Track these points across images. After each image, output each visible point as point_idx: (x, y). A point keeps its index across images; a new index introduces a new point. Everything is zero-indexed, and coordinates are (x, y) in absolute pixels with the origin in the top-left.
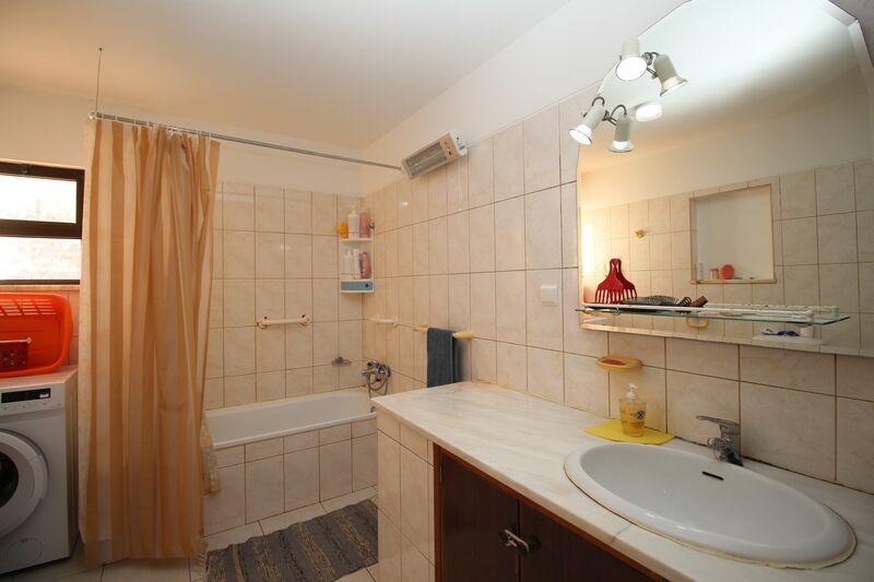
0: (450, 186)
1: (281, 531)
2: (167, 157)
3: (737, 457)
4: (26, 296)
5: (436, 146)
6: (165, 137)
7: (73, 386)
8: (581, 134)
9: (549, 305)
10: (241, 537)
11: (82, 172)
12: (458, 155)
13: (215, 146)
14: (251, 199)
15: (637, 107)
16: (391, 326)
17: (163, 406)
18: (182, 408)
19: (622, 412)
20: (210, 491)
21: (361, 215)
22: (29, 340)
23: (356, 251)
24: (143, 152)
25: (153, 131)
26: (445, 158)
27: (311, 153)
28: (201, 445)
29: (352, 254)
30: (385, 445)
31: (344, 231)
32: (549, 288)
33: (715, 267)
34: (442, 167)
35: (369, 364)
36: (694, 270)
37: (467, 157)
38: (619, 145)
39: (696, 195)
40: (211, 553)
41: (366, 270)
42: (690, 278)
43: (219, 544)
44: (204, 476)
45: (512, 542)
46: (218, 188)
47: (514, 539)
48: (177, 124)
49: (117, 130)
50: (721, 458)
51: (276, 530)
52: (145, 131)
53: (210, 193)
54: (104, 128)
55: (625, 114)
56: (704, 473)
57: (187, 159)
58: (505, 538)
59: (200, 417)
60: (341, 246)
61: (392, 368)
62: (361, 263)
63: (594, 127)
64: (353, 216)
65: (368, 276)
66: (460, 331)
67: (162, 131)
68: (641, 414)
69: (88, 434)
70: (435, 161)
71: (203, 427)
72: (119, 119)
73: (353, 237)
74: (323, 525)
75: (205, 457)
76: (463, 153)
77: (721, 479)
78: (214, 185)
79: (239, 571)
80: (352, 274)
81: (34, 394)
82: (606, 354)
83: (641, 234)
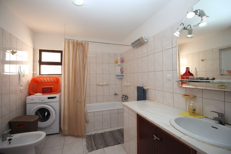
0: (143, 50)
1: (102, 133)
2: (78, 47)
3: (223, 123)
4: (52, 78)
5: (139, 40)
6: (78, 42)
7: (60, 96)
8: (177, 34)
9: (169, 80)
10: (93, 133)
11: (62, 51)
12: (144, 41)
13: (88, 43)
14: (95, 55)
15: (199, 24)
16: (128, 86)
17: (77, 101)
18: (81, 102)
19: (189, 109)
20: (87, 122)
21: (121, 58)
22: (52, 87)
23: (120, 67)
24: (74, 46)
25: (75, 41)
26: (141, 43)
27: (109, 44)
28: (85, 111)
29: (119, 68)
30: (126, 114)
31: (117, 62)
32: (169, 76)
33: (228, 70)
34: (141, 45)
35: (123, 95)
36: (221, 71)
37: (147, 42)
38: (189, 36)
39: (221, 48)
40: (87, 136)
41: (122, 72)
42: (219, 74)
43: (89, 134)
44: (85, 118)
45: (155, 138)
46: (89, 53)
47: (155, 137)
48: (80, 39)
49: (69, 42)
50: (218, 123)
51: (101, 132)
52: (74, 41)
53: (87, 54)
54: (66, 41)
55: (191, 27)
56: (212, 127)
57: (82, 47)
58: (153, 137)
59: (85, 105)
60: (116, 66)
61: (128, 96)
62: (121, 70)
63: (180, 32)
64: (119, 58)
65: (123, 73)
66: (145, 87)
67: (77, 41)
68: (194, 110)
69: (63, 107)
70: (139, 43)
71: (85, 107)
72: (69, 39)
73: (119, 64)
74: (112, 133)
75: (86, 114)
76: (146, 41)
77: (217, 128)
78: (88, 53)
79: (93, 140)
80: (119, 73)
81: (53, 98)
82: (185, 94)
83: (203, 60)
